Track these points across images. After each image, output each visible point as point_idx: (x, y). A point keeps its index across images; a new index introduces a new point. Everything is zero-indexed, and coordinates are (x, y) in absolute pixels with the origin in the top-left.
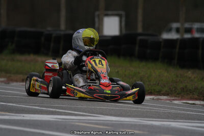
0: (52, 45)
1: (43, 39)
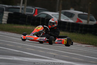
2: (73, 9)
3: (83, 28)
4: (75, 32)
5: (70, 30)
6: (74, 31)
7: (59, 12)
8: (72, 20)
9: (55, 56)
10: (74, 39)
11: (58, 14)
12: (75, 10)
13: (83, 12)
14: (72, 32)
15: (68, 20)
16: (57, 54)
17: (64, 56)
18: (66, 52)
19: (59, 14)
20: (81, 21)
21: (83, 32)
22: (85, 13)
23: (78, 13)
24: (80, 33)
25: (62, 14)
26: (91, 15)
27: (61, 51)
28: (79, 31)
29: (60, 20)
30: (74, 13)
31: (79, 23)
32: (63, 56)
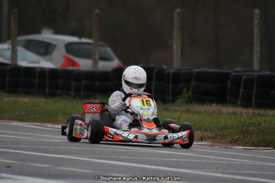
0: (241, 90)
1: (229, 83)
2: (51, 31)
3: (84, 82)
4: (61, 95)
5: (47, 91)
6: (59, 92)
7: (10, 42)
8: (51, 61)
9: (8, 167)
10: (60, 116)
11: (8, 49)
12: (56, 32)
13: (80, 37)
14: (53, 95)
15: (38, 63)
16: (16, 160)
17: (37, 165)
18: (41, 154)
19: (10, 47)
20: (75, 64)
21: (82, 92)
22: (84, 40)
23: (64, 41)
24: (75, 97)
25: (20, 49)
26: (101, 43)
27: (26, 150)
28: (71, 91)
29: (16, 65)
30: (53, 42)
31: (71, 68)
32: (34, 164)
